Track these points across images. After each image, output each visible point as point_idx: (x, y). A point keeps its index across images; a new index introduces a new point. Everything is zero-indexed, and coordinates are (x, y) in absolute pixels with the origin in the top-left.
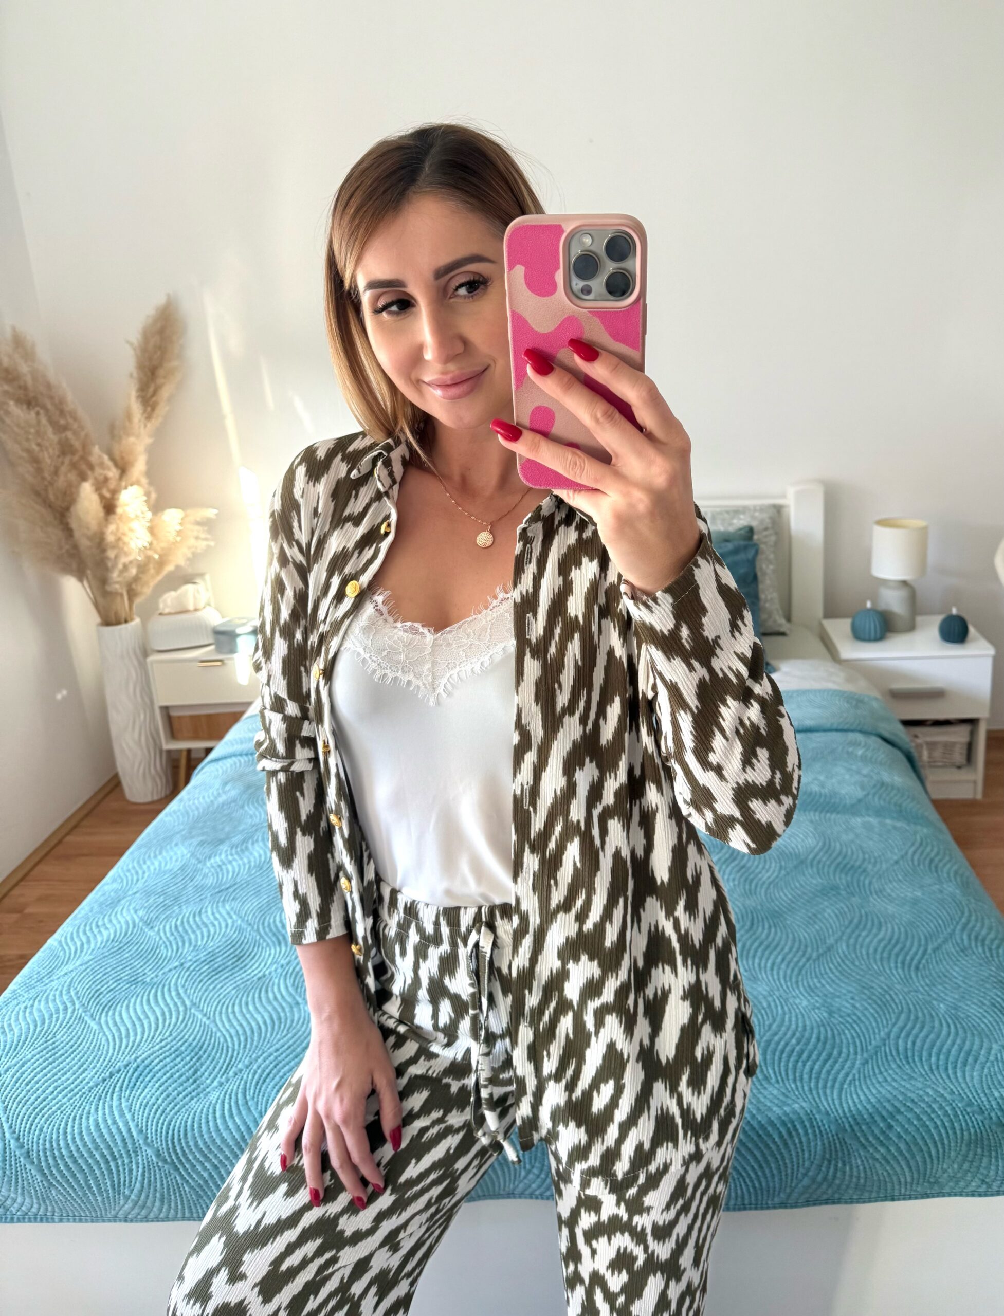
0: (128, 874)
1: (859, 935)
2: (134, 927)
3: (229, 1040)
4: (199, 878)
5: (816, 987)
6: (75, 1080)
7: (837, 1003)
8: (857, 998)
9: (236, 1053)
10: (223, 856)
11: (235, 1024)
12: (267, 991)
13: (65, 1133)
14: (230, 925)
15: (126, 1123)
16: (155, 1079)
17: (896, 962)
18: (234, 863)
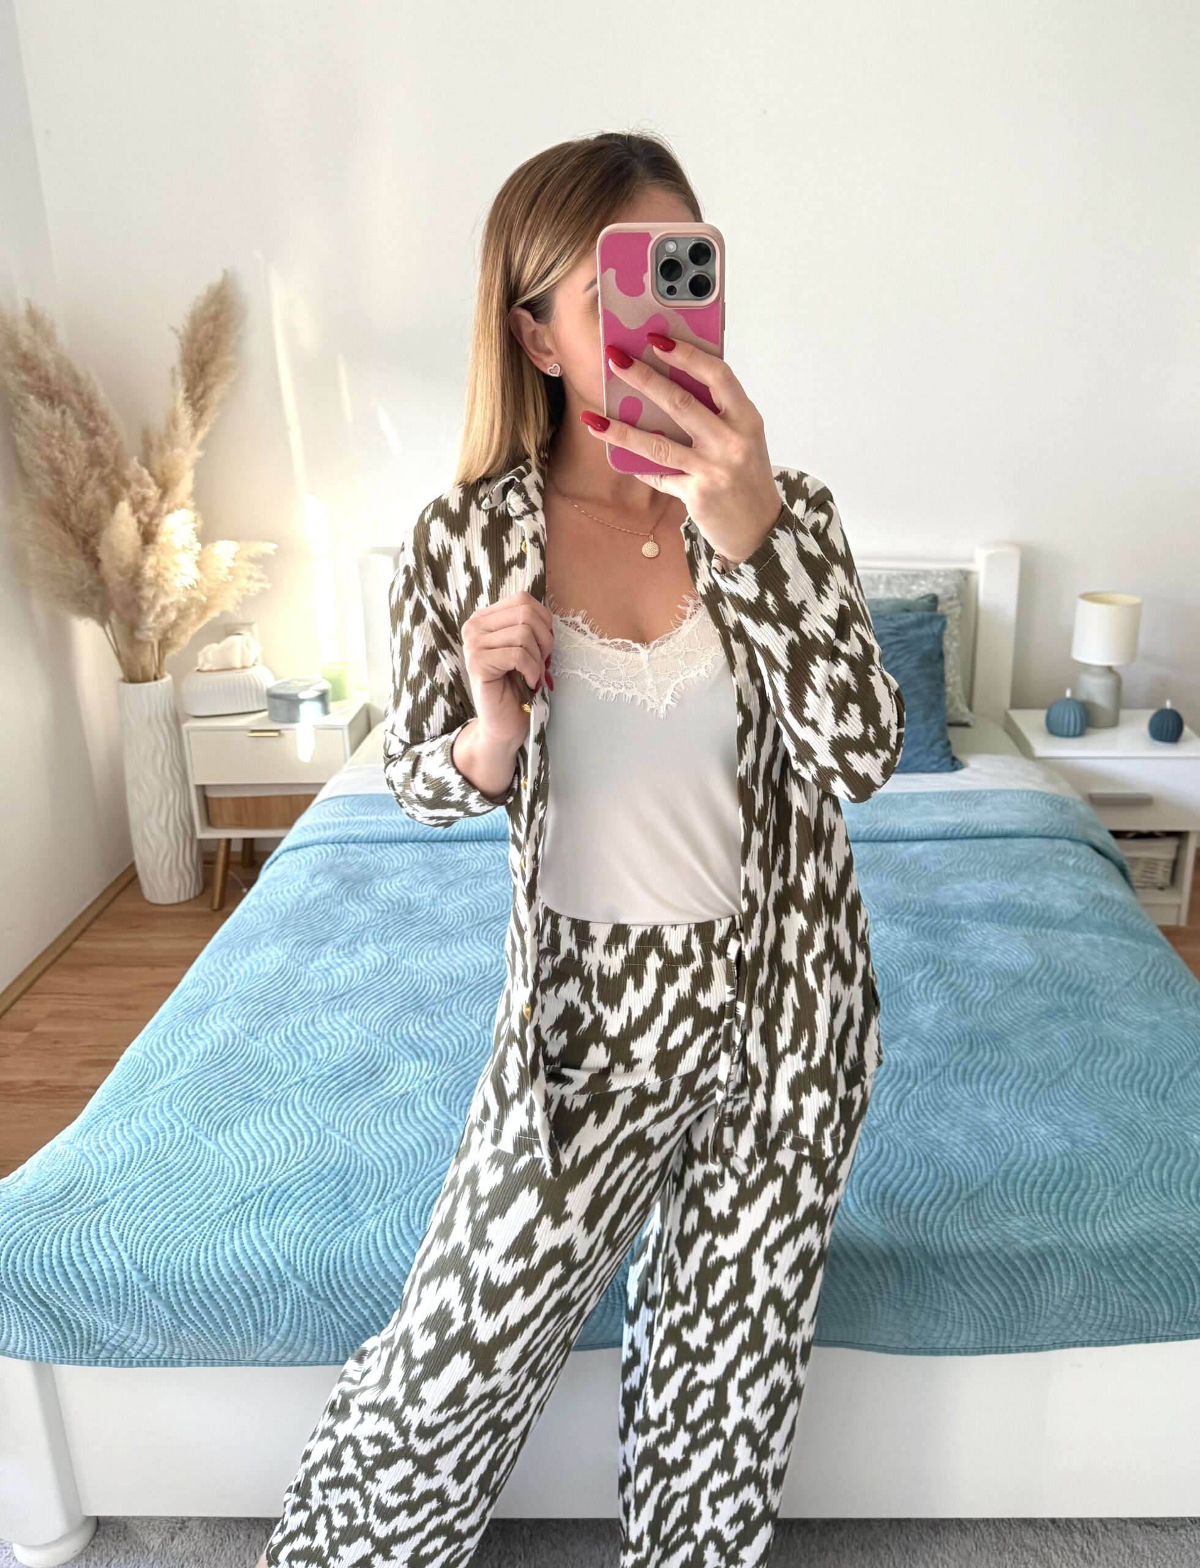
0: (212, 978)
1: (1094, 1062)
2: (235, 1038)
3: (379, 1163)
4: (303, 983)
5: (1054, 1116)
6: (201, 1205)
7: (1079, 1132)
8: (1101, 1127)
9: (389, 1178)
10: (329, 958)
11: (383, 1145)
12: (413, 1110)
13: (197, 1264)
14: (354, 1036)
15: (270, 1254)
16: (297, 1205)
17: (1140, 1091)
18: (344, 966)
